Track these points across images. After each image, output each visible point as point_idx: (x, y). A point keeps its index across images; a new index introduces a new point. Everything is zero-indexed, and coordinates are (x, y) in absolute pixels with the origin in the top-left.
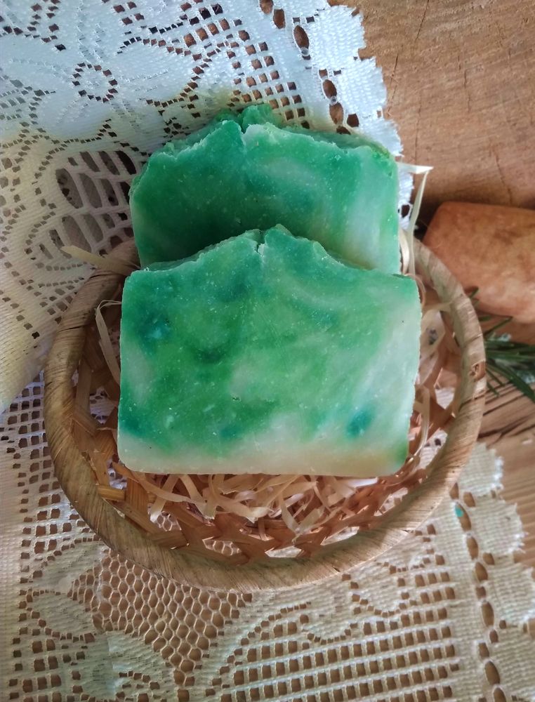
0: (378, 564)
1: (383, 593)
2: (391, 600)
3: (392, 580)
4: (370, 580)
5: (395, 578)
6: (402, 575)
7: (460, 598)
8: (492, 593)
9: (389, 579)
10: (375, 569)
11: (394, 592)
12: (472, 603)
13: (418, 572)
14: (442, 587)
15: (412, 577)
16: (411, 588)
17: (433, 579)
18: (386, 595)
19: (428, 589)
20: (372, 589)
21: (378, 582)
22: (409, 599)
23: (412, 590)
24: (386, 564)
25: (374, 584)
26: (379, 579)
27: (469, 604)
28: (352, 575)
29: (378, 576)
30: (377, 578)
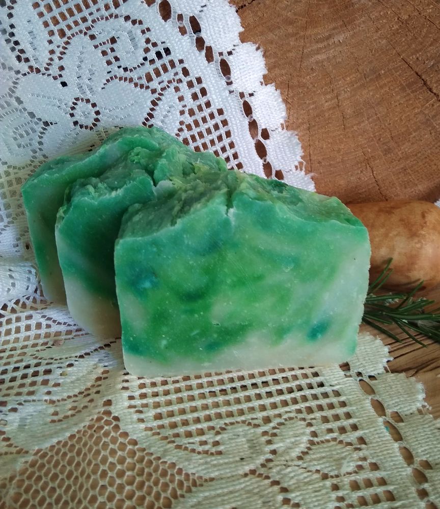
0: (308, 471)
1: (316, 496)
2: (326, 503)
3: (324, 485)
4: (302, 484)
5: (328, 483)
6: (335, 481)
7: (400, 500)
8: (434, 495)
9: (321, 484)
10: (305, 475)
11: (328, 496)
12: (415, 503)
13: (353, 477)
14: (380, 490)
15: (346, 483)
16: (345, 492)
17: (369, 484)
18: (319, 498)
19: (365, 492)
20: (304, 492)
21: (310, 487)
22: (346, 502)
23: (347, 494)
24: (318, 471)
25: (305, 488)
26: (310, 484)
27: (411, 505)
28: (282, 481)
29: (310, 481)
30: (308, 483)
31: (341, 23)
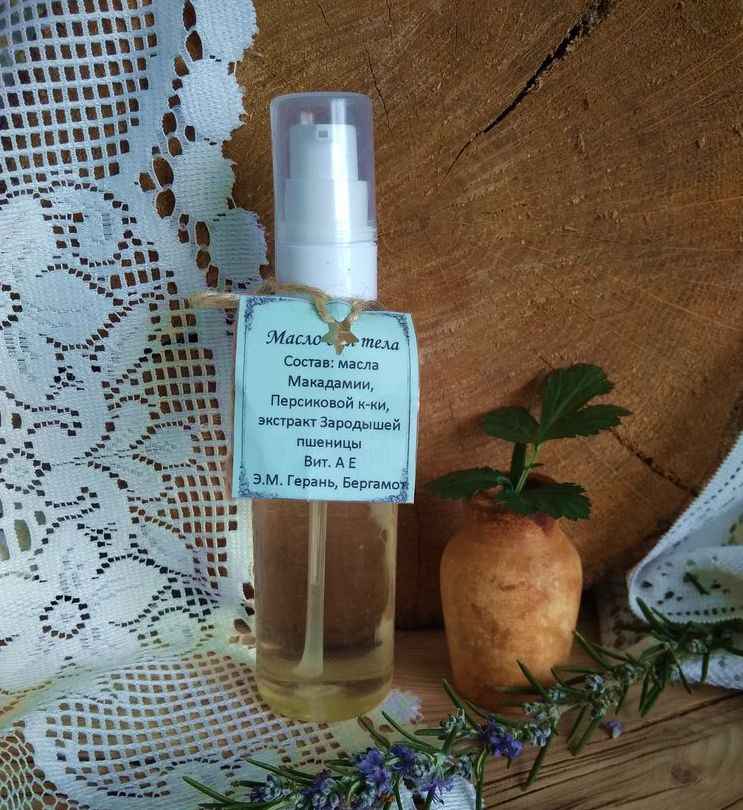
31: (453, 306)
